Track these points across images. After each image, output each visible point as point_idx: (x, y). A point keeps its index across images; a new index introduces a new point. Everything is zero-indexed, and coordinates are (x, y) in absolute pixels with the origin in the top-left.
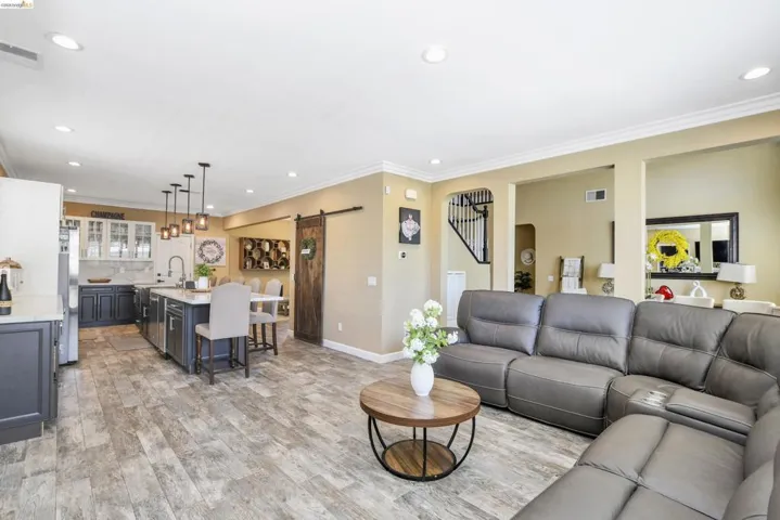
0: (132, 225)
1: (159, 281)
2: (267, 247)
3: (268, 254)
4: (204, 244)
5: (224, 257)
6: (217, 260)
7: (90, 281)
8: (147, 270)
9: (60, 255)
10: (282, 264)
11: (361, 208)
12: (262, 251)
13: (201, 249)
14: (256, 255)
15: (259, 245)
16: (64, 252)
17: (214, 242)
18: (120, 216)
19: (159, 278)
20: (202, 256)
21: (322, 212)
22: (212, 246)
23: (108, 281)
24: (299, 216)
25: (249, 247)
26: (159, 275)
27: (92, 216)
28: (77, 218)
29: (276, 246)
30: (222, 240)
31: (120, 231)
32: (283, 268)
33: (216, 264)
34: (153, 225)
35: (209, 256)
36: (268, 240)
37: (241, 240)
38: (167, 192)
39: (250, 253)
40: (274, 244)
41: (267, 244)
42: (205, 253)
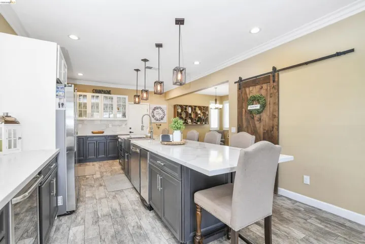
0: (115, 97)
1: (130, 132)
2: (189, 110)
3: (190, 114)
4: (155, 109)
5: (166, 117)
6: (162, 119)
7: (93, 133)
8: (124, 126)
9: (57, 111)
10: (198, 121)
11: (352, 50)
12: (187, 113)
13: (153, 112)
14: (184, 115)
15: (186, 109)
16: (61, 109)
17: (160, 108)
18: (109, 92)
19: (131, 130)
20: (153, 116)
21: (274, 68)
22: (160, 111)
23: (103, 132)
24: (240, 78)
25: (180, 111)
26: (130, 128)
27: (93, 92)
28: (85, 94)
29: (195, 109)
30: (164, 106)
31: (108, 102)
32: (199, 123)
33: (162, 121)
34: (127, 97)
35: (158, 117)
36: (190, 106)
37: (175, 106)
38: (137, 70)
39: (181, 114)
40: (194, 108)
41: (190, 108)
42: (155, 115)
